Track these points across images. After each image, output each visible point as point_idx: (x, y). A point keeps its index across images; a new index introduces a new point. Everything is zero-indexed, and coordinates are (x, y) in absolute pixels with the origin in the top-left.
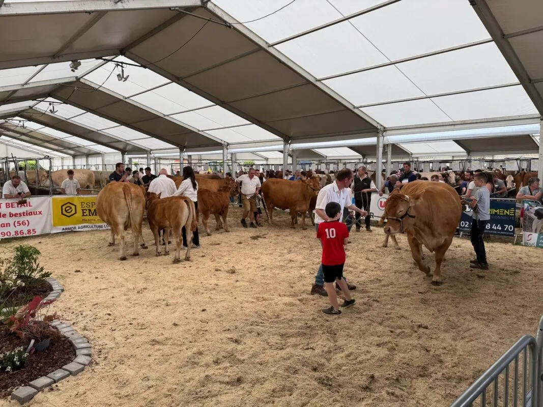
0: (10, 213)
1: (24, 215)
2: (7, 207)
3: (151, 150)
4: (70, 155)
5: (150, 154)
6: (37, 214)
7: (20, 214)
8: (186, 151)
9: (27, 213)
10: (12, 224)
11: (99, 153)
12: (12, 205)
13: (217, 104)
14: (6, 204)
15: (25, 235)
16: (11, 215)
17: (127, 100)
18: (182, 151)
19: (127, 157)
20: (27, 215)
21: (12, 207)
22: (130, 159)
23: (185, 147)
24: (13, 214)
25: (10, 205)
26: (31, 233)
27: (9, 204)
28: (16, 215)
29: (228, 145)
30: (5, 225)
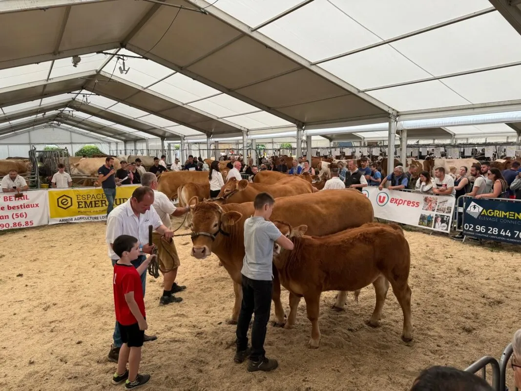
0: (8, 206)
1: (21, 208)
2: (5, 201)
5: (184, 140)
6: (34, 206)
7: (17, 207)
8: (213, 137)
9: (24, 206)
10: (10, 217)
11: (144, 139)
12: (10, 199)
13: (224, 92)
14: (4, 197)
15: (22, 227)
16: (9, 208)
17: (145, 91)
18: (209, 136)
20: (24, 208)
21: (10, 200)
23: (211, 133)
24: (11, 207)
25: (8, 199)
26: (28, 225)
27: (7, 197)
28: (14, 208)
29: (248, 132)
30: (4, 218)
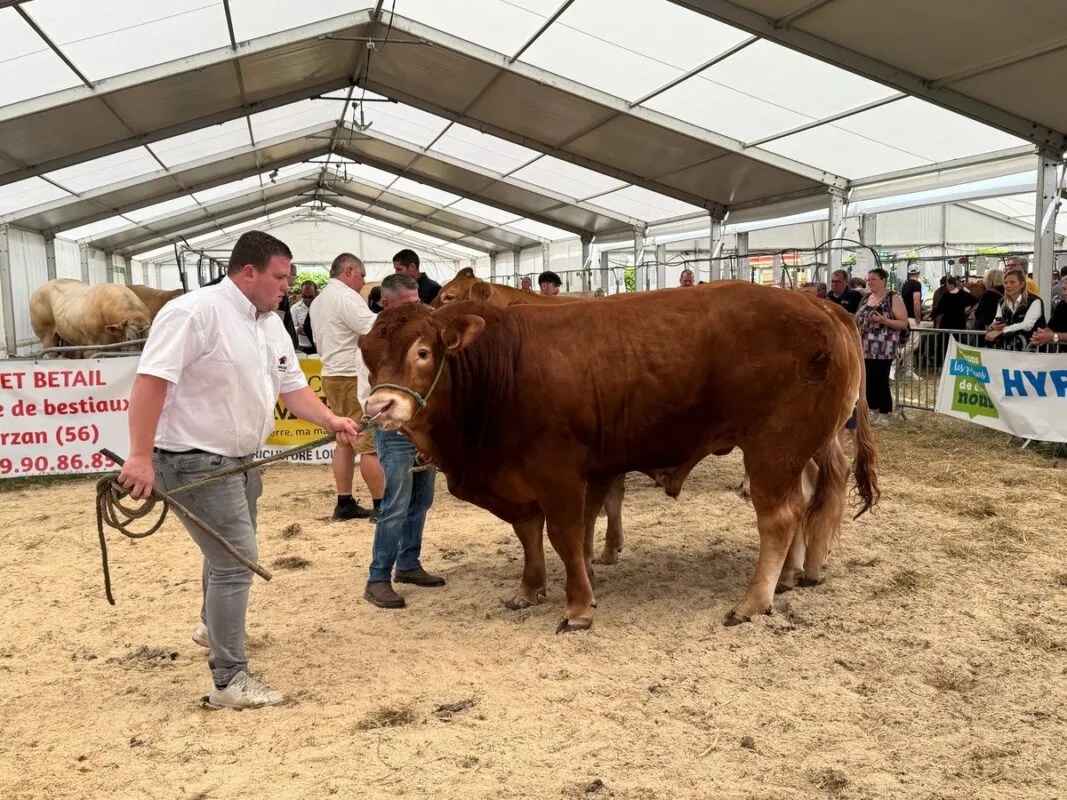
0: (46, 401)
1: (84, 411)
2: (37, 386)
3: (647, 225)
4: (486, 250)
5: (644, 236)
6: (119, 408)
7: (71, 406)
9: (91, 405)
10: (52, 437)
12: (51, 380)
14: (36, 374)
15: (84, 470)
16: (49, 410)
18: (717, 217)
19: (596, 249)
20: (93, 410)
21: (51, 385)
22: (605, 254)
23: (726, 208)
24: (52, 406)
25: (47, 379)
26: (101, 464)
27: (43, 375)
28: (61, 409)
29: (848, 189)
30: (34, 439)
